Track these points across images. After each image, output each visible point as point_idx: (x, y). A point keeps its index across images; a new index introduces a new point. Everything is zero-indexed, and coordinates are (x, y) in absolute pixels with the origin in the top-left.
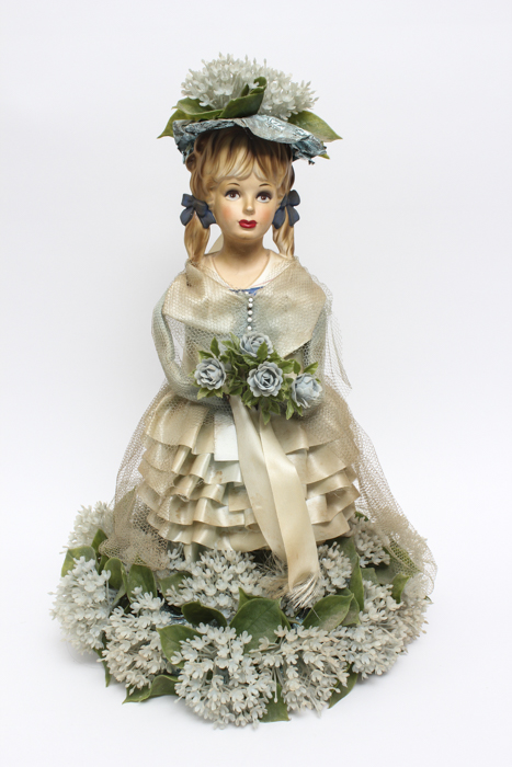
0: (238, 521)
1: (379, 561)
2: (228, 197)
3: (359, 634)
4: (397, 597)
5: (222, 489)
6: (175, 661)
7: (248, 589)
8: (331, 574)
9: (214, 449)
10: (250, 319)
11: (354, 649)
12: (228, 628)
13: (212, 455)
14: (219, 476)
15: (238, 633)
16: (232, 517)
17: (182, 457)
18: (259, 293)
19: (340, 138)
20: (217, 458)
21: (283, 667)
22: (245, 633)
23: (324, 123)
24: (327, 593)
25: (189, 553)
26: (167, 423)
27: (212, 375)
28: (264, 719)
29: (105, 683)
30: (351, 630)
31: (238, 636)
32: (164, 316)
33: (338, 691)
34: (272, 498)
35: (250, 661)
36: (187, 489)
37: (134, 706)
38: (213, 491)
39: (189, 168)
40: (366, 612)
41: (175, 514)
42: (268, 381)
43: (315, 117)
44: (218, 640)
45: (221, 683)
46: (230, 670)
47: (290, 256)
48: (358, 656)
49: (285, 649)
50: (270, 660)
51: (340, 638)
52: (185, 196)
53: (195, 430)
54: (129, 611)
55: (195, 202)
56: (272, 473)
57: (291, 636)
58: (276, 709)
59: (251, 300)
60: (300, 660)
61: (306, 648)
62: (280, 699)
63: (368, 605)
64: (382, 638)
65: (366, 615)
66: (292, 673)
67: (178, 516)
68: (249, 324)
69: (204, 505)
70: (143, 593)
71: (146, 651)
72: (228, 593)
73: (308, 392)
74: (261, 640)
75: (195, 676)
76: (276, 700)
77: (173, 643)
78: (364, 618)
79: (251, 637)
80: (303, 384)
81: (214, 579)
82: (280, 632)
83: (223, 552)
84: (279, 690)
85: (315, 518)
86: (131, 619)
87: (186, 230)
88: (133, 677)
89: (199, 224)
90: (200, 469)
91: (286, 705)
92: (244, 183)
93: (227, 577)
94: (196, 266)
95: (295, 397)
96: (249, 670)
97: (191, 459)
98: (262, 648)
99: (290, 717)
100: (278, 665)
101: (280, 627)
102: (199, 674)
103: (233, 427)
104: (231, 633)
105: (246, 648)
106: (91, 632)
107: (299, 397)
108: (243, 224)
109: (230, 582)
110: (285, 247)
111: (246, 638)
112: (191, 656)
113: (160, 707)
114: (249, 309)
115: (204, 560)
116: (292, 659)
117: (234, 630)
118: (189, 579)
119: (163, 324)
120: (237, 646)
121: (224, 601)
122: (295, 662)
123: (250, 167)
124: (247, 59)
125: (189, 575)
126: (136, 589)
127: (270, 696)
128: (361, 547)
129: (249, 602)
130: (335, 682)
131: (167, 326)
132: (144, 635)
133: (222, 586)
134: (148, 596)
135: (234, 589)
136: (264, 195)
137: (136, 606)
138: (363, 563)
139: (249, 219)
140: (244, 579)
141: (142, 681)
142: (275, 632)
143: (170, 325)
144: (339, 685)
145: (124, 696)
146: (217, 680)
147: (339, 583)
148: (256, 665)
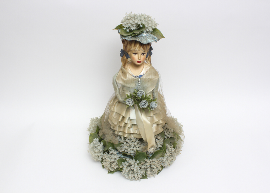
0: (135, 132)
1: (170, 137)
2: (134, 54)
3: (165, 159)
4: (174, 148)
5: (131, 125)
6: (121, 167)
7: (138, 149)
8: (158, 144)
9: (130, 116)
10: (139, 85)
11: (163, 162)
12: (133, 160)
13: (129, 118)
14: (131, 122)
15: (136, 161)
16: (134, 131)
17: (121, 117)
18: (142, 77)
19: (164, 37)
20: (131, 118)
21: (147, 168)
22: (138, 161)
23: (160, 32)
24: (157, 149)
25: (122, 138)
26: (117, 106)
27: (130, 103)
28: (142, 178)
29: (102, 168)
30: (163, 158)
31: (136, 162)
32: (116, 82)
33: (159, 172)
34: (144, 130)
35: (139, 167)
36: (123, 125)
37: (110, 174)
38: (129, 126)
39: (123, 43)
40: (167, 153)
41: (119, 129)
42: (144, 105)
43: (158, 30)
44: (131, 163)
45: (132, 172)
46: (134, 170)
47: (149, 64)
48: (164, 164)
49: (147, 164)
50: (143, 167)
51: (160, 160)
52: (121, 50)
53: (125, 111)
54: (108, 153)
55: (124, 52)
56: (144, 124)
57: (148, 161)
58: (144, 176)
59: (139, 79)
60: (150, 167)
61: (152, 164)
62: (146, 174)
63: (167, 151)
64: (170, 159)
65: (166, 154)
66: (149, 170)
67: (120, 129)
68: (139, 86)
69: (127, 128)
70: (112, 149)
71: (114, 164)
72: (133, 150)
73: (154, 107)
74: (141, 162)
75: (126, 171)
76: (145, 175)
77: (120, 163)
78: (166, 155)
79: (139, 162)
80: (153, 105)
81: (130, 146)
82: (146, 160)
83: (131, 138)
84: (145, 172)
85: (155, 130)
86: (109, 155)
87: (122, 59)
88: (110, 169)
89: (125, 58)
90: (126, 121)
91: (147, 175)
92: (138, 52)
93: (133, 146)
94: (124, 68)
95: (151, 108)
96: (139, 169)
97: (123, 117)
98: (141, 164)
99: (148, 178)
100: (145, 168)
101: (146, 159)
102: (127, 171)
103: (134, 110)
104: (134, 161)
105: (138, 164)
106: (99, 158)
107: (152, 108)
108: (138, 62)
109: (133, 147)
110: (148, 62)
111: (138, 162)
112: (125, 166)
113: (116, 175)
114: (139, 82)
115: (127, 140)
116: (149, 166)
117: (135, 160)
118: (123, 144)
119: (116, 84)
120: (136, 164)
121: (132, 152)
122: (149, 167)
123: (140, 48)
124: (139, 14)
125: (123, 143)
126: (110, 148)
127: (143, 174)
128: (166, 134)
129: (138, 153)
130: (158, 170)
131: (117, 85)
132: (113, 160)
133: (132, 148)
134: (113, 150)
135: (135, 149)
136: (143, 54)
137: (110, 152)
138: (166, 137)
139: (139, 61)
140: (137, 146)
141: (112, 170)
142: (145, 160)
143: (118, 84)
144: (159, 170)
145: (108, 172)
146: (131, 172)
147: (160, 146)
148: (140, 168)
